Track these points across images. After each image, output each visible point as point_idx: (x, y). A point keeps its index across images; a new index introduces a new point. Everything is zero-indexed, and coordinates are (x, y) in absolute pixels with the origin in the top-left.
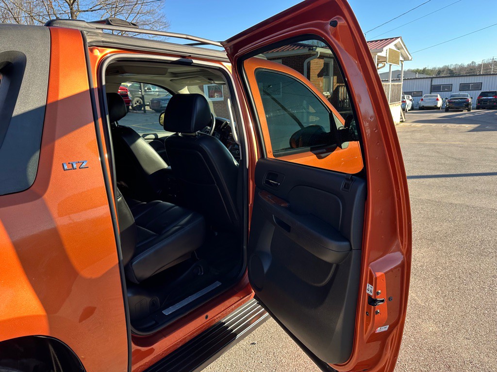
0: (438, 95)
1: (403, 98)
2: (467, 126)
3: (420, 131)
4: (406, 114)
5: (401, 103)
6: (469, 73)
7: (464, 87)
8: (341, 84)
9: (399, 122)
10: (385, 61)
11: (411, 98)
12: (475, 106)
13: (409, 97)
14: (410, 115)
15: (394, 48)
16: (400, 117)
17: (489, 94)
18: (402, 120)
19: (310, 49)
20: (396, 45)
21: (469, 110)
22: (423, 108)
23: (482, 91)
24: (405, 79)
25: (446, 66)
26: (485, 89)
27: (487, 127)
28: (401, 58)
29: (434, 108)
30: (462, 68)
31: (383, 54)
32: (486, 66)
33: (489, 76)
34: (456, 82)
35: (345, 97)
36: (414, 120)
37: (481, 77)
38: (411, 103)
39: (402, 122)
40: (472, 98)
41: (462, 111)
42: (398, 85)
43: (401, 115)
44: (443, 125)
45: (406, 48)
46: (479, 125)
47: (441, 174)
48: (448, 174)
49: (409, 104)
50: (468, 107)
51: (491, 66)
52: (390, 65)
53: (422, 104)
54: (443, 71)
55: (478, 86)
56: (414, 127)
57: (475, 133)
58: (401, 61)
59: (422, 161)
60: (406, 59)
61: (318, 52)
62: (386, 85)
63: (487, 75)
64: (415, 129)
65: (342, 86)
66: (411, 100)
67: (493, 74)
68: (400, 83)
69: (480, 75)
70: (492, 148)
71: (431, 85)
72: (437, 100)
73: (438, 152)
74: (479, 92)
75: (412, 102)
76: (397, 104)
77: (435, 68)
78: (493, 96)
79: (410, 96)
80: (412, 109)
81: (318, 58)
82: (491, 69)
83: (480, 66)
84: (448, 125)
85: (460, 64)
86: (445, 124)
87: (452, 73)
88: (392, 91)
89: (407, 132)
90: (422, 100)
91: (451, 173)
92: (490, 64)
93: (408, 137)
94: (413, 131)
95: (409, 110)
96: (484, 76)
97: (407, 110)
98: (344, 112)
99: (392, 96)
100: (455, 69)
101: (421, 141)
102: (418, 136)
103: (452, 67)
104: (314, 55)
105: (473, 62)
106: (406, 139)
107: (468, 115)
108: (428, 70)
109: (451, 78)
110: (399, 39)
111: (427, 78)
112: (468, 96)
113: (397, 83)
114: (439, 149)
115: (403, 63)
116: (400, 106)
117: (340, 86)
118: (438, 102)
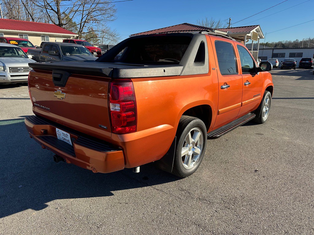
0: (277, 59)
2: (294, 77)
6: (294, 46)
7: (292, 55)
12: (298, 67)
15: (255, 31)
17: (307, 60)
20: (256, 30)
21: (295, 69)
23: (303, 58)
24: (260, 49)
25: (280, 42)
26: (304, 57)
27: (305, 78)
28: (258, 37)
29: (275, 67)
30: (290, 43)
31: (249, 35)
32: (305, 43)
34: (287, 52)
37: (302, 49)
40: (296, 62)
41: (290, 69)
44: (281, 76)
45: (262, 32)
46: (301, 77)
50: (294, 67)
52: (253, 41)
54: (278, 45)
55: (300, 55)
57: (299, 80)
58: (258, 39)
60: (261, 37)
63: (306, 48)
67: (309, 48)
68: (257, 51)
69: (301, 48)
70: (308, 88)
71: (273, 53)
72: (276, 62)
74: (301, 59)
77: (273, 43)
78: (309, 61)
79: (260, 59)
82: (308, 44)
83: (301, 42)
84: (284, 76)
85: (289, 41)
86: (282, 76)
87: (284, 46)
92: (307, 41)
96: (304, 49)
100: (286, 43)
103: (284, 42)
105: (297, 40)
107: (294, 71)
108: (269, 43)
109: (283, 50)
110: (258, 27)
111: (270, 49)
112: (294, 61)
113: (255, 51)
115: (259, 40)
118: (277, 63)
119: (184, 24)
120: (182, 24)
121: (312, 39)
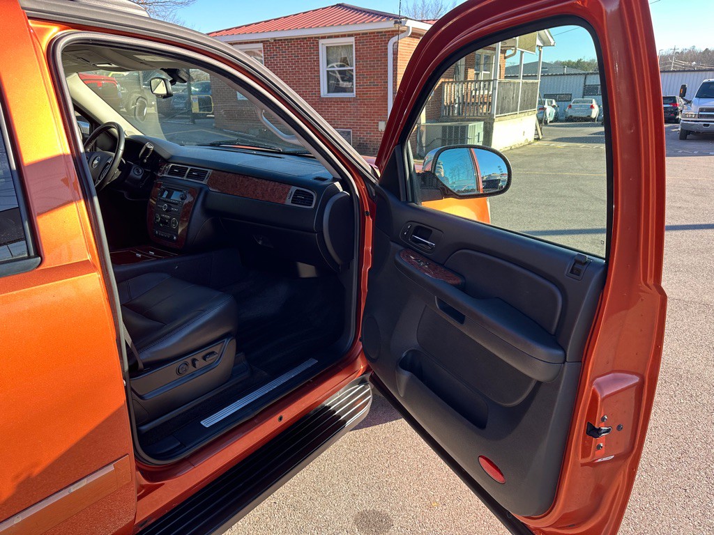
0: (594, 100)
1: (542, 103)
3: (561, 154)
4: (544, 127)
5: (537, 112)
8: (447, 80)
9: (532, 140)
10: (513, 47)
11: (554, 103)
13: (552, 102)
14: (552, 130)
16: (534, 132)
18: (537, 137)
19: (396, 22)
22: (570, 119)
24: (544, 75)
28: (539, 43)
29: (587, 120)
32: (665, 59)
33: (666, 74)
35: (452, 100)
36: (556, 138)
38: (554, 111)
39: (538, 139)
42: (533, 83)
43: (536, 130)
44: (596, 146)
47: (579, 228)
48: (590, 228)
49: (550, 112)
51: (671, 59)
52: (522, 52)
53: (570, 112)
56: (554, 148)
58: (539, 46)
59: (554, 206)
60: (546, 43)
61: (408, 27)
62: (514, 83)
64: (555, 151)
65: (448, 82)
66: (554, 107)
67: (674, 71)
68: (536, 81)
71: (585, 86)
72: (592, 107)
73: (580, 190)
75: (556, 109)
76: (530, 113)
78: (670, 104)
79: (554, 101)
80: (556, 119)
81: (410, 36)
82: (671, 63)
86: (599, 145)
88: (524, 92)
89: (542, 156)
90: (570, 106)
91: (595, 227)
92: (671, 57)
93: (541, 164)
94: (551, 155)
95: (550, 122)
97: (548, 122)
98: (449, 124)
99: (523, 100)
101: (559, 171)
102: (557, 162)
104: (403, 32)
106: (538, 167)
111: (580, 74)
113: (531, 81)
114: (582, 185)
115: (542, 50)
116: (535, 115)
117: (445, 82)
118: (593, 110)
119: (338, 5)
120: (332, 7)
121: (680, 51)
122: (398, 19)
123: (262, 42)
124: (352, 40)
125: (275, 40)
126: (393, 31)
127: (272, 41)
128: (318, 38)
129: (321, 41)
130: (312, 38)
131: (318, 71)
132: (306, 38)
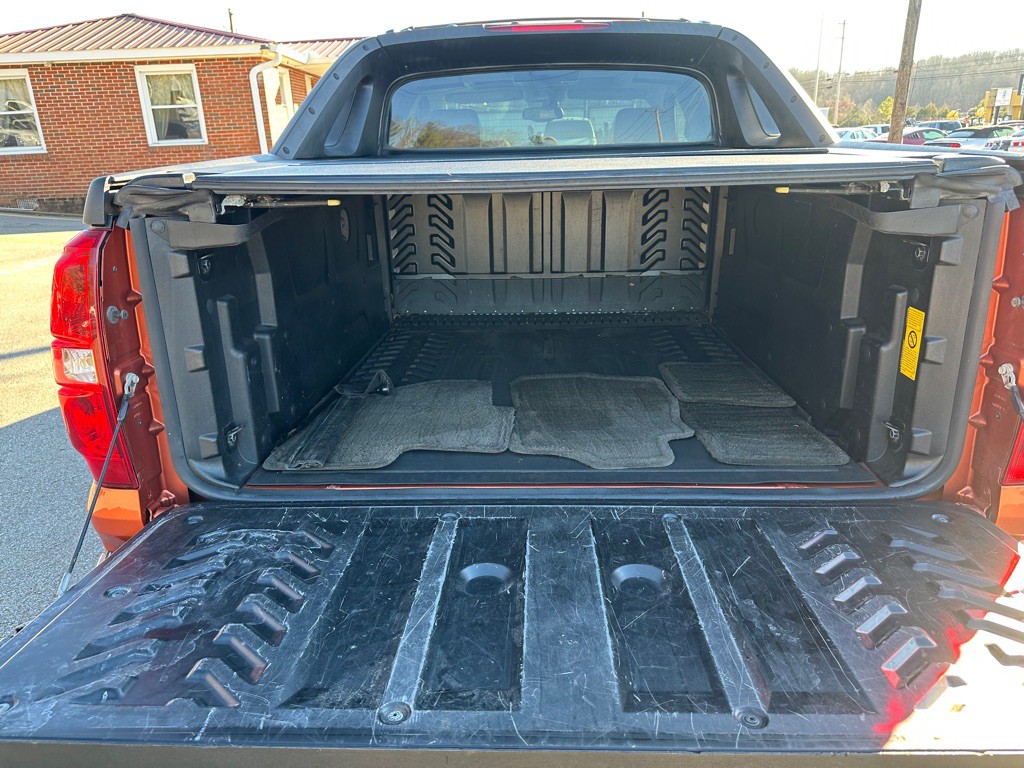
19: (263, 47)
61: (278, 54)
122: (264, 44)
123: (24, 67)
124: (191, 67)
125: (53, 65)
126: (256, 58)
127: (50, 66)
128: (133, 63)
129: (138, 69)
130: (122, 63)
131: (140, 110)
132: (111, 63)
